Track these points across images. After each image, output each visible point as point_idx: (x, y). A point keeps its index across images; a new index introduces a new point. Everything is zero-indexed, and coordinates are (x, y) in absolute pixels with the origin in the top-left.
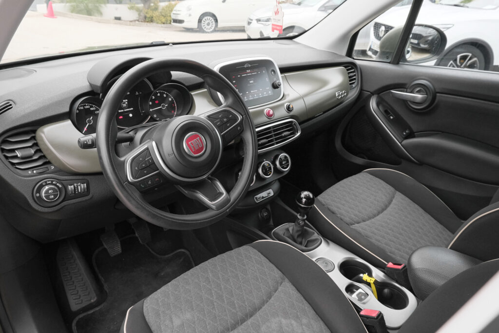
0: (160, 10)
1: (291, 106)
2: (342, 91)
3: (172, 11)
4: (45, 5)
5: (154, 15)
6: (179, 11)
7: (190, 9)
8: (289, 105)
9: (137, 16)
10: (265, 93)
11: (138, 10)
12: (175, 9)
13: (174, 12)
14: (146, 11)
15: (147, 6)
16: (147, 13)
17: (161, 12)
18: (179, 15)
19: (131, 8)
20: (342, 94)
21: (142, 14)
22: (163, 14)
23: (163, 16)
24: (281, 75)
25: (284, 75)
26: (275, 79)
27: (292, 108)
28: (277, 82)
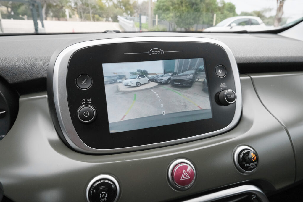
1: (252, 155)
8: (248, 153)
24: (240, 77)
25: (251, 78)
26: (223, 86)
27: (255, 161)
28: (227, 91)
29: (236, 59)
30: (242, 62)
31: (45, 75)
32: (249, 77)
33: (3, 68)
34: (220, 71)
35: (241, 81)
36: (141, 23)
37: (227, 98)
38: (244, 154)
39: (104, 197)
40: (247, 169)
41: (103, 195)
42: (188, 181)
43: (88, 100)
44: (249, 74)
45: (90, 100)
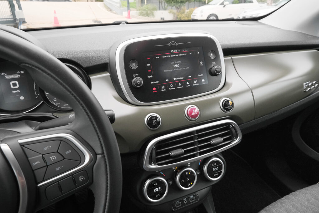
0: (186, 13)
1: (230, 103)
2: (312, 81)
3: (192, 14)
4: (127, 12)
5: (182, 16)
6: (196, 13)
7: (202, 12)
8: (228, 101)
9: (173, 17)
10: (195, 81)
11: (174, 14)
12: (194, 12)
13: (193, 14)
14: (178, 14)
15: (178, 11)
16: (178, 15)
17: (186, 15)
18: (195, 16)
19: (170, 12)
20: (312, 85)
21: (175, 16)
22: (187, 15)
23: (187, 17)
24: (224, 58)
25: (232, 58)
26: (214, 64)
27: (231, 105)
28: (216, 67)
29: (222, 46)
30: (226, 47)
31: (107, 61)
32: (230, 58)
33: (79, 58)
34: (211, 54)
35: (225, 60)
36: (128, 3)
37: (216, 71)
38: (225, 102)
39: (155, 123)
40: (227, 109)
41: (155, 122)
42: (196, 116)
43: (137, 75)
44: (230, 56)
45: (138, 74)
